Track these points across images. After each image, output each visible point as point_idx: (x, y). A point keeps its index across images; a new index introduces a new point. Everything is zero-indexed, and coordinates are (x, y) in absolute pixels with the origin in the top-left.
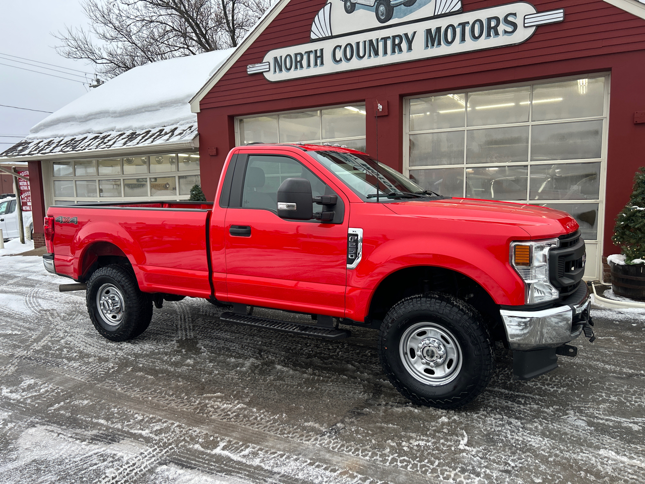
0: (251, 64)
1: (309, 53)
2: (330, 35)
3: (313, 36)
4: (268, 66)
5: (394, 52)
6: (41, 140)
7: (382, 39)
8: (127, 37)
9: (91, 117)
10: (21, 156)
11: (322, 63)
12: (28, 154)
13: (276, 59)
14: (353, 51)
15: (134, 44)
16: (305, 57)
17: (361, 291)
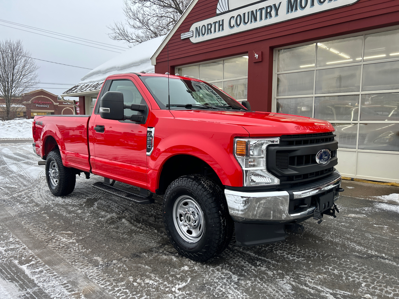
0: (183, 33)
1: (215, 23)
2: (228, 10)
3: (218, 12)
4: (192, 34)
5: (266, 17)
6: (84, 84)
7: (259, 9)
8: (146, 26)
9: (108, 71)
10: (72, 93)
11: (223, 29)
12: (75, 92)
13: (197, 28)
14: (241, 19)
15: (150, 30)
16: (213, 26)
17: (153, 172)
